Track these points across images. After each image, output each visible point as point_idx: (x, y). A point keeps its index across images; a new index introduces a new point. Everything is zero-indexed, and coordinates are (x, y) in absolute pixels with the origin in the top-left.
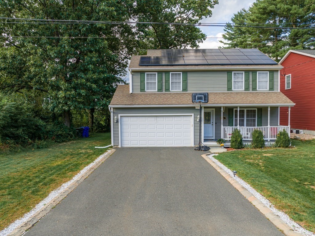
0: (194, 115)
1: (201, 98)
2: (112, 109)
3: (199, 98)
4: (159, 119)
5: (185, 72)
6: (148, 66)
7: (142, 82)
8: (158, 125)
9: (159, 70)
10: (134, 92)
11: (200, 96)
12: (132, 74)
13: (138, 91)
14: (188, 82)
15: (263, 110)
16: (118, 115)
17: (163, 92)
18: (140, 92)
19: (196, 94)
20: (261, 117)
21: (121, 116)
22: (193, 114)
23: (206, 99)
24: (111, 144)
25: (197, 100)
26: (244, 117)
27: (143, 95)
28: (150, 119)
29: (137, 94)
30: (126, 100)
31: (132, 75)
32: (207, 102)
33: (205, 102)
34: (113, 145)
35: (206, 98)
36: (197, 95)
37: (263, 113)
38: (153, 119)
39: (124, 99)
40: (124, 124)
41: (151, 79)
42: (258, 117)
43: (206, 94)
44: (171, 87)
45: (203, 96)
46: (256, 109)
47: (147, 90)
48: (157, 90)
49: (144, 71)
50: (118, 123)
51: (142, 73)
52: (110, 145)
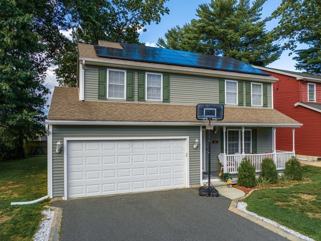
0: (190, 137)
1: (212, 113)
2: (51, 128)
3: (208, 113)
4: (136, 145)
5: (167, 74)
6: (111, 58)
7: (102, 83)
8: (134, 156)
9: (129, 67)
10: (86, 98)
11: (210, 109)
12: (85, 68)
13: (94, 99)
14: (171, 88)
15: (257, 131)
16: (63, 139)
17: (135, 101)
18: (96, 100)
19: (205, 106)
20: (256, 140)
21: (68, 141)
22: (188, 137)
23: (220, 115)
24: (46, 194)
25: (206, 115)
26: (238, 141)
27: (104, 104)
28: (121, 145)
29: (93, 102)
30: (77, 111)
31: (85, 70)
32: (221, 119)
33: (219, 119)
34: (51, 197)
35: (220, 112)
36: (206, 108)
37: (257, 135)
38: (126, 145)
39: (73, 109)
40: (73, 156)
41: (116, 80)
43: (220, 107)
44: (147, 94)
45: (215, 109)
46: (251, 130)
47: (109, 97)
48: (125, 98)
49: (105, 65)
50: (63, 153)
51: (102, 68)
52: (46, 197)
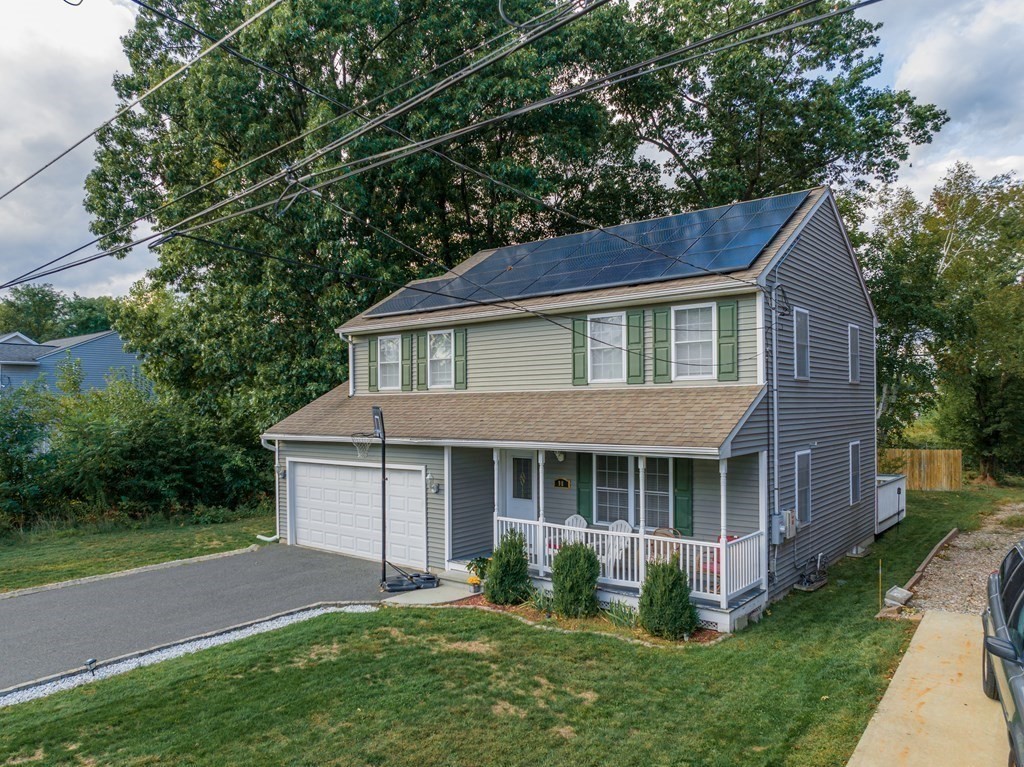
42: (675, 486)
